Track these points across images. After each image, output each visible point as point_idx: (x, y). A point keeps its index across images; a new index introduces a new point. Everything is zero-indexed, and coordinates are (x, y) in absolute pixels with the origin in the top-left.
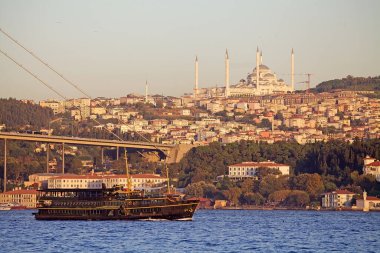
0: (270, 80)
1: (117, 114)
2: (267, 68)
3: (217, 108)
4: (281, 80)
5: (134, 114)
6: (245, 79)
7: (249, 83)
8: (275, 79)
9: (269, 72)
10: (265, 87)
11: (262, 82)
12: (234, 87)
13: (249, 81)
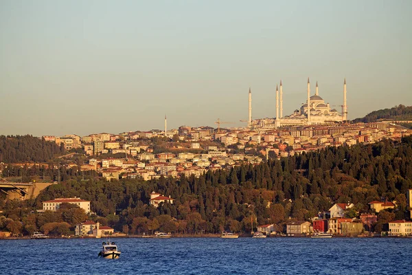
0: (323, 110)
1: (128, 148)
2: (321, 99)
3: (230, 141)
4: (334, 110)
5: (145, 148)
6: (299, 109)
7: (302, 113)
8: (328, 109)
9: (322, 102)
10: (316, 118)
11: (314, 113)
12: (287, 117)
13: (301, 112)
